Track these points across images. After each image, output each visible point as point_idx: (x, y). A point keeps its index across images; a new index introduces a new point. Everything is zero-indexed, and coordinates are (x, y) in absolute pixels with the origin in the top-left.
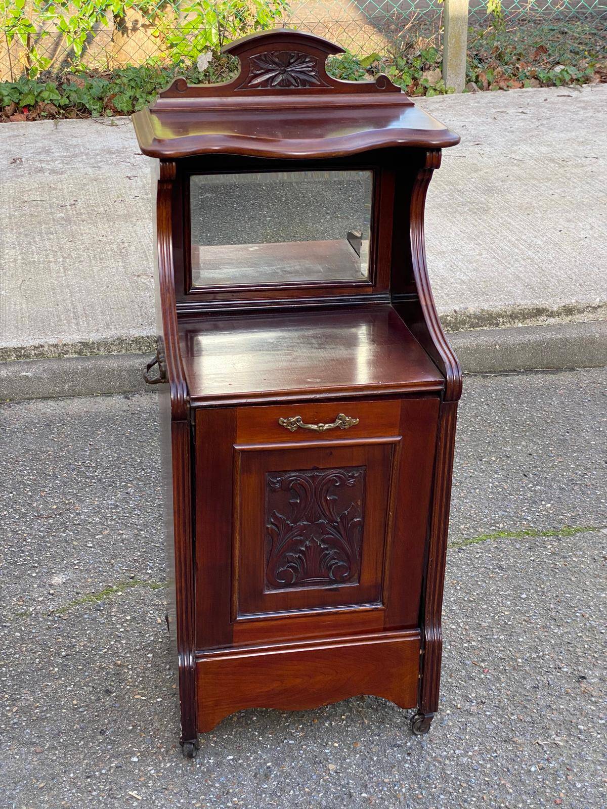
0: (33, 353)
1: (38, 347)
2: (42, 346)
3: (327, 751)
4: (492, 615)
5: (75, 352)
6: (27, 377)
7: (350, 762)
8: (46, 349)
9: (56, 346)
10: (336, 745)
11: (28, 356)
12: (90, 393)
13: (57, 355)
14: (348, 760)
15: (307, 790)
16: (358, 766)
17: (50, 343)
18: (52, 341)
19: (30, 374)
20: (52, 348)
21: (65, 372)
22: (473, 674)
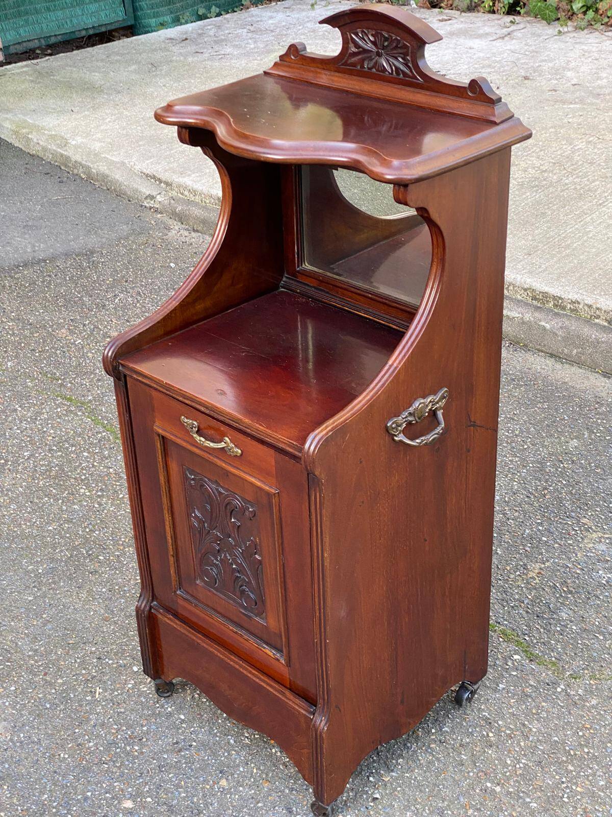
0: (569, 306)
1: (574, 303)
2: (579, 303)
3: (241, 769)
4: (564, 780)
5: (606, 320)
6: (544, 329)
7: (241, 791)
8: (581, 306)
9: (590, 306)
10: (255, 771)
11: (564, 308)
12: (593, 368)
13: (589, 317)
14: (241, 789)
15: (183, 783)
16: (241, 798)
17: (586, 302)
18: (589, 301)
19: (548, 326)
20: (586, 308)
21: (578, 337)
22: (449, 812)
